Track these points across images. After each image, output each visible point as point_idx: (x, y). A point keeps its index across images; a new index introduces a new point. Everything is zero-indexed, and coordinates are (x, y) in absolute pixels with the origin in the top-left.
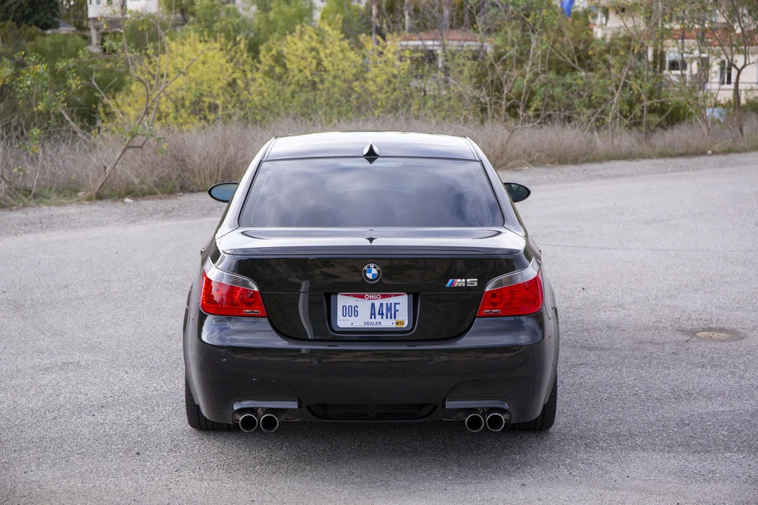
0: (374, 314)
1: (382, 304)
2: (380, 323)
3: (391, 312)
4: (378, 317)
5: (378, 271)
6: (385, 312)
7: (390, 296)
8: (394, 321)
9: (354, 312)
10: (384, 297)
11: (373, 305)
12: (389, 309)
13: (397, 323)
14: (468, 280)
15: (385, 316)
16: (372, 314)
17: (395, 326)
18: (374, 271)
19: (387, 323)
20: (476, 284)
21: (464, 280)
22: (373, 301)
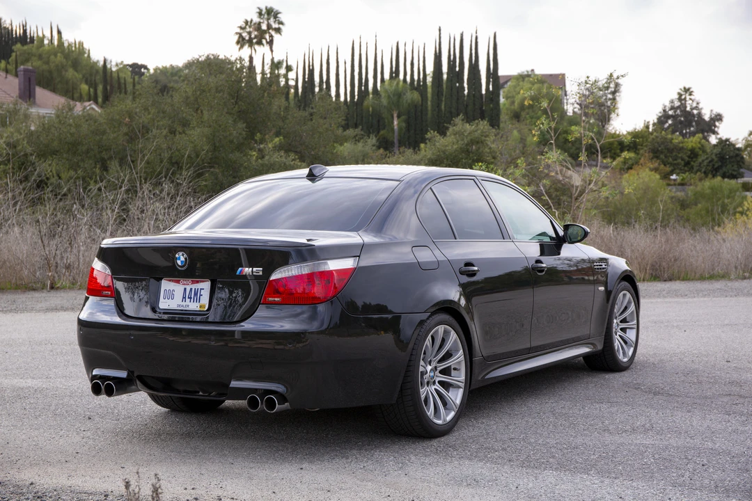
0: (185, 298)
1: (191, 289)
2: (188, 306)
3: (196, 295)
4: (188, 300)
5: (186, 259)
6: (192, 296)
7: (198, 282)
8: (198, 304)
9: (171, 295)
10: (193, 282)
11: (185, 289)
12: (196, 294)
13: (201, 307)
14: (255, 269)
15: (192, 300)
16: (183, 298)
17: (198, 309)
18: (182, 259)
19: (193, 306)
20: (261, 273)
21: (251, 269)
22: (185, 286)
